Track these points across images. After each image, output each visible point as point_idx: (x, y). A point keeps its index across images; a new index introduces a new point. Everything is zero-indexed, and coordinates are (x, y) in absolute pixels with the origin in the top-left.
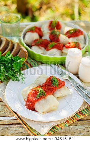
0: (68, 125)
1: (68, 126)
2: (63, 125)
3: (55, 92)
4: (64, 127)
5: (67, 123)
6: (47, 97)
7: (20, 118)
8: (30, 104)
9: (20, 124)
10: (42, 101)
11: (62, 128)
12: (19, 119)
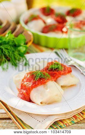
0: (75, 121)
1: (75, 123)
2: (68, 121)
3: (59, 79)
4: (70, 124)
5: (74, 119)
6: (47, 83)
7: (10, 111)
8: (24, 91)
9: (9, 119)
10: (40, 88)
11: (68, 125)
12: (8, 112)
